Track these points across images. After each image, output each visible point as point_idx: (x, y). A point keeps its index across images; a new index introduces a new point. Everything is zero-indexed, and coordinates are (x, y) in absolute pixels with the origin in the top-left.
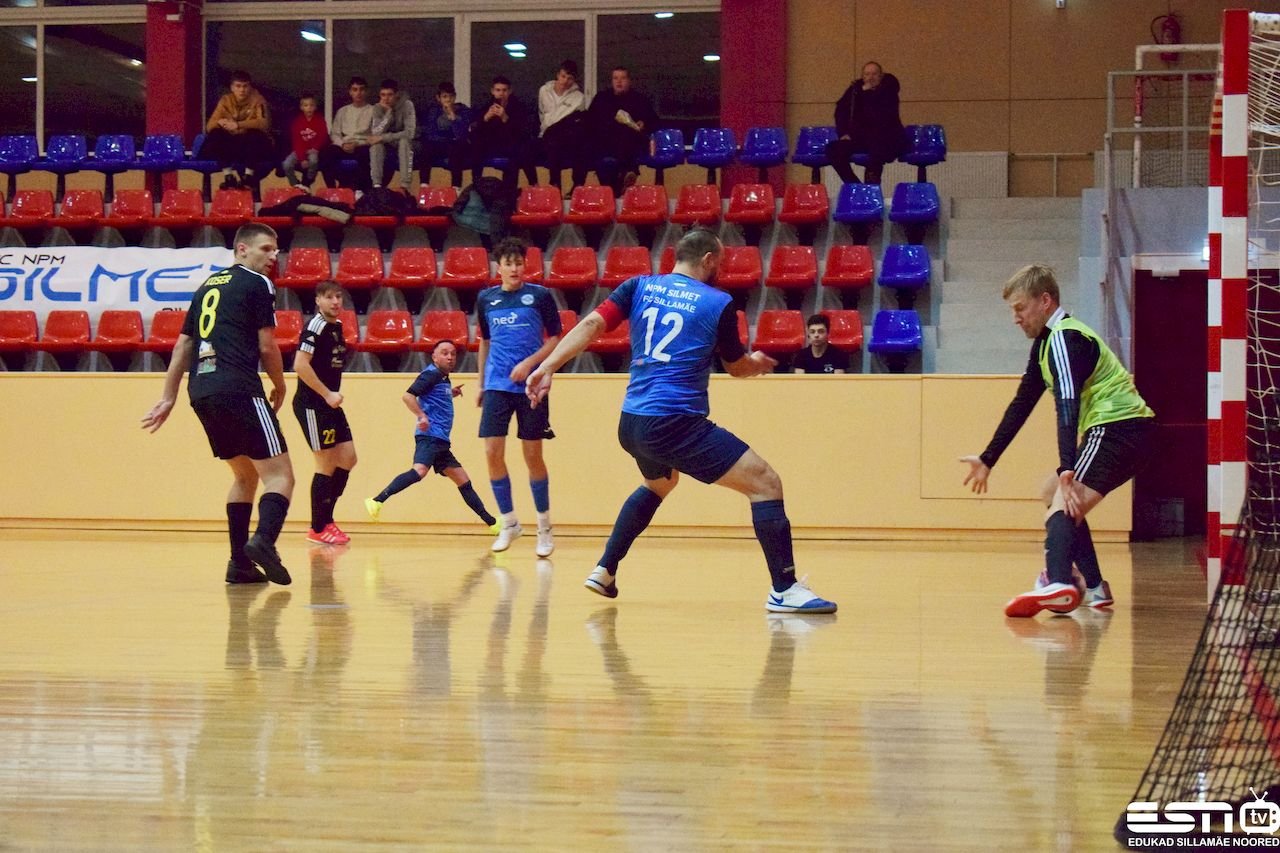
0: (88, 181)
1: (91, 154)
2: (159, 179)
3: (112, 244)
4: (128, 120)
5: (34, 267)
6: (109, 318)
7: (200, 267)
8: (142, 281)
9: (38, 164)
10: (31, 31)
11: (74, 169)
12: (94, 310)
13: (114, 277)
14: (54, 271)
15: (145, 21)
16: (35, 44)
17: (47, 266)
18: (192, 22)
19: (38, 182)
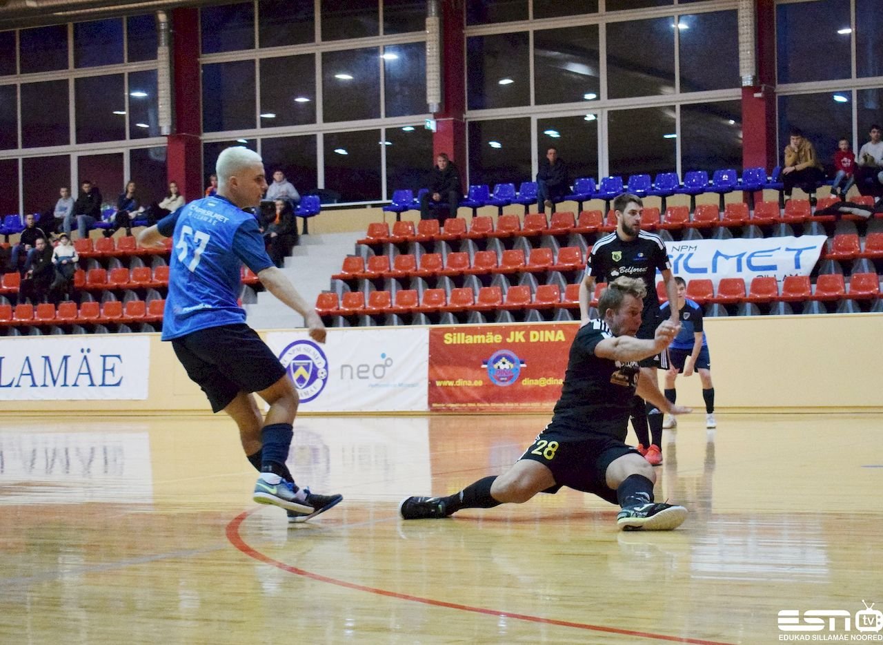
0: (708, 199)
1: (711, 182)
2: (752, 195)
3: (725, 237)
4: (733, 159)
5: (679, 253)
6: (725, 284)
7: (779, 249)
8: (744, 259)
9: (680, 190)
10: (673, 108)
11: (702, 191)
12: (715, 278)
13: (727, 257)
14: (690, 255)
15: (740, 98)
16: (676, 116)
17: (686, 252)
18: (769, 97)
19: (679, 201)
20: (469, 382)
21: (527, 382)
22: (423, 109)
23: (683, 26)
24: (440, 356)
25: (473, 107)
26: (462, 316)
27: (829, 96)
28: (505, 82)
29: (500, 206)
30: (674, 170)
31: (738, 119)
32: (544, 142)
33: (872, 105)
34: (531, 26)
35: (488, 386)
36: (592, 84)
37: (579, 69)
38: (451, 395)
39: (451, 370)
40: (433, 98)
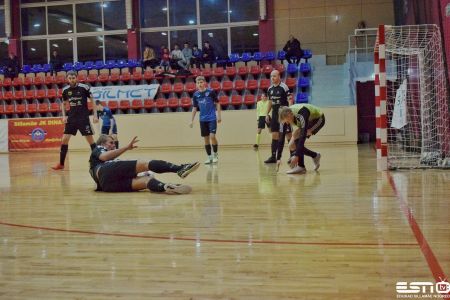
0: (116, 71)
1: (116, 64)
2: (132, 69)
3: (122, 85)
4: (124, 56)
5: (105, 91)
6: (122, 102)
7: (142, 89)
8: (129, 93)
9: (104, 67)
10: (101, 36)
11: (113, 68)
12: (118, 100)
13: (123, 92)
14: (109, 92)
15: (127, 33)
16: (102, 39)
17: (107, 91)
18: (138, 33)
19: (105, 71)
20: (25, 140)
21: (47, 140)
22: (4, 35)
23: (105, 6)
24: (12, 131)
25: (24, 35)
26: (21, 115)
27: (160, 33)
28: (37, 25)
29: (36, 73)
30: (102, 60)
31: (126, 41)
32: (52, 49)
33: (176, 36)
34: (46, 5)
35: (32, 142)
36: (70, 27)
37: (65, 21)
38: (17, 146)
39: (17, 136)
40: (8, 31)
